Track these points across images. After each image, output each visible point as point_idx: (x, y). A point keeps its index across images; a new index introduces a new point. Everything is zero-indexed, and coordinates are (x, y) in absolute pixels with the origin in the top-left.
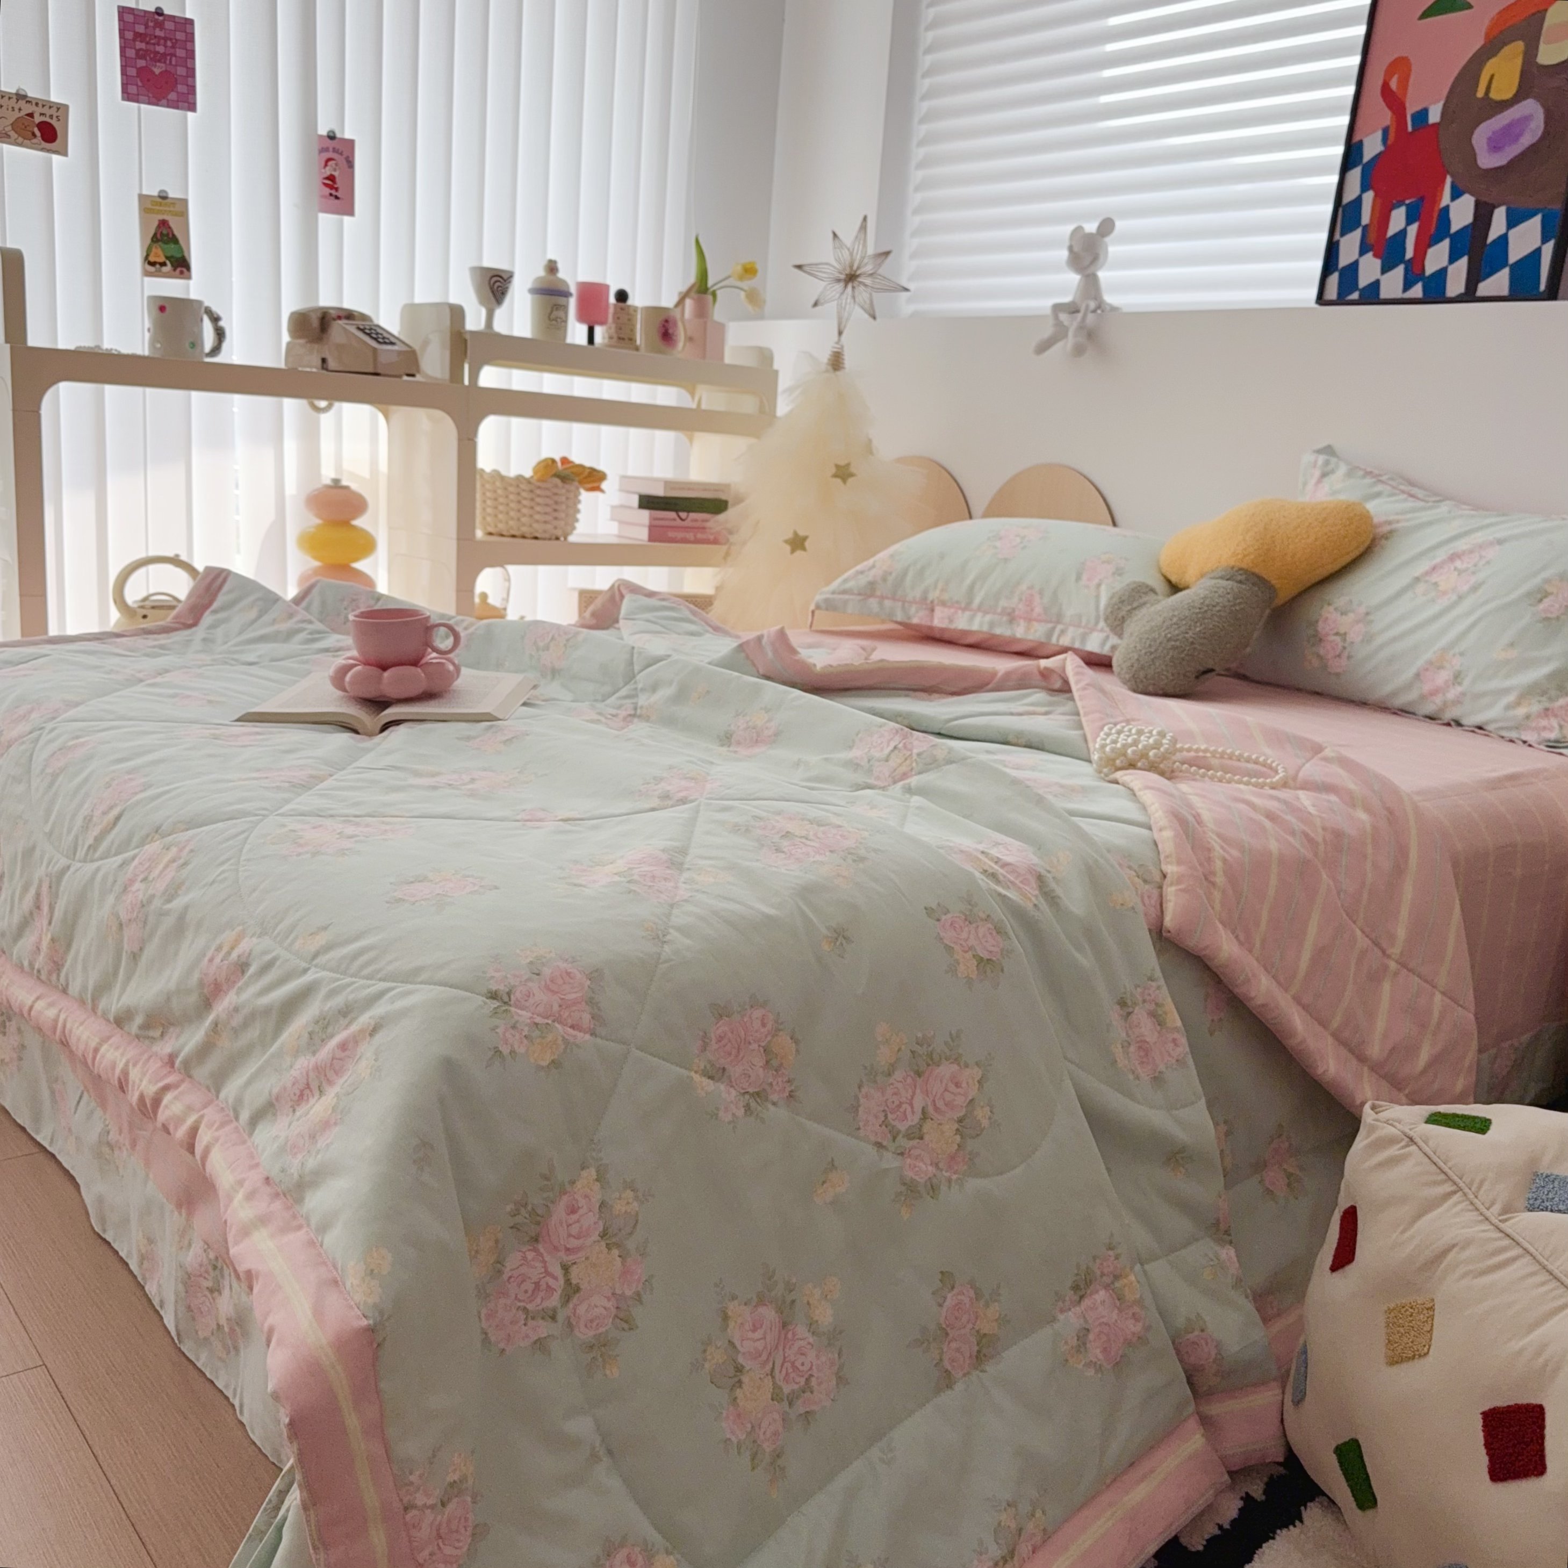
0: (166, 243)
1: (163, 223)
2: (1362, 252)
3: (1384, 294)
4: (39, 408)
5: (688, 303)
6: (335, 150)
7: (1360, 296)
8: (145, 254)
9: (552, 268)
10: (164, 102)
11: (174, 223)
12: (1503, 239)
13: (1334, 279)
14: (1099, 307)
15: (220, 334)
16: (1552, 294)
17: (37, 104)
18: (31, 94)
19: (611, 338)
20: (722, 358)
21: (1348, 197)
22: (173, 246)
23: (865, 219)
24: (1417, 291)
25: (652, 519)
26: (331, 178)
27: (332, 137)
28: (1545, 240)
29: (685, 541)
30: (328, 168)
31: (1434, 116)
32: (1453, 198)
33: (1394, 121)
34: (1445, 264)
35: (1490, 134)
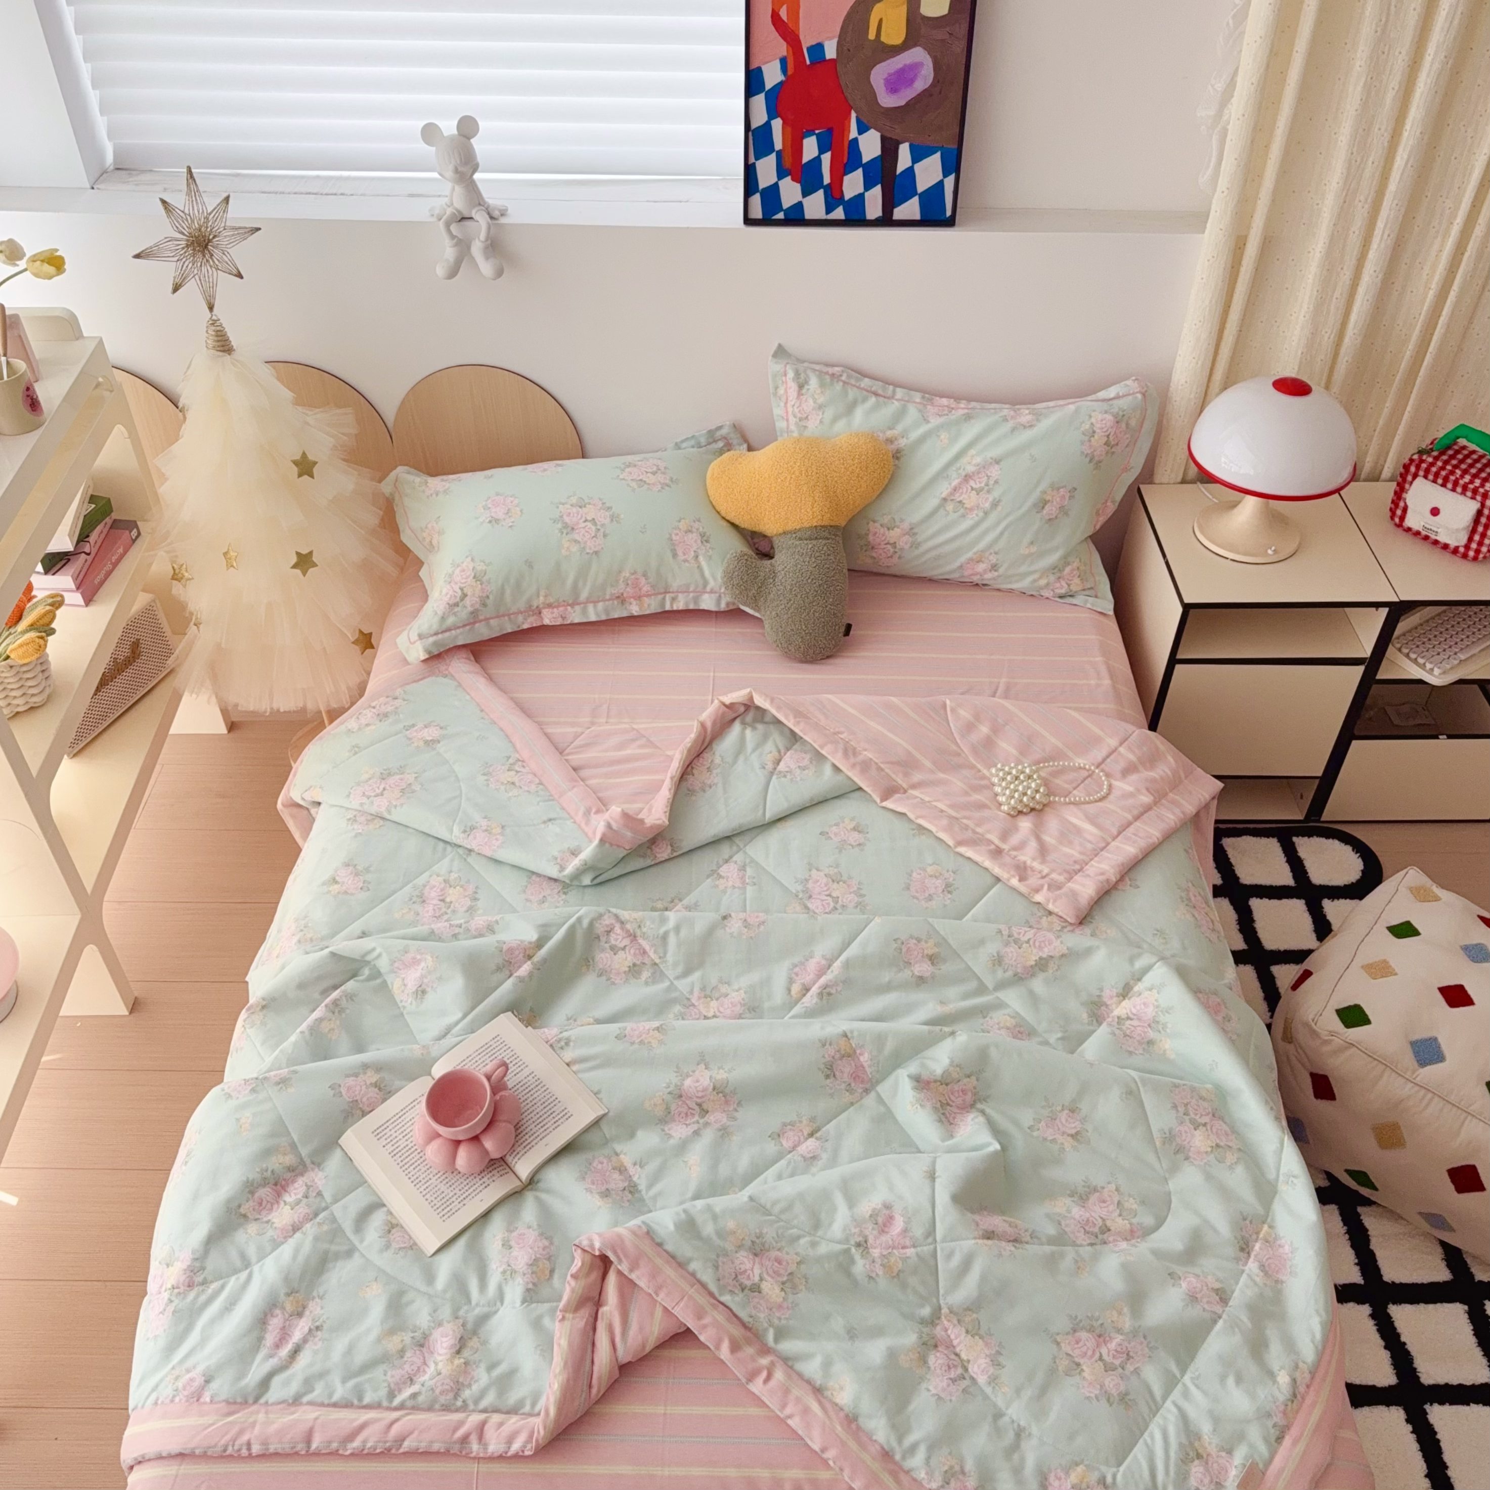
2: (780, 176)
3: (808, 215)
7: (785, 217)
12: (910, 172)
13: (756, 200)
21: (757, 123)
24: (839, 213)
25: (74, 578)
28: (945, 175)
32: (861, 131)
33: (791, 52)
34: (861, 190)
35: (886, 76)
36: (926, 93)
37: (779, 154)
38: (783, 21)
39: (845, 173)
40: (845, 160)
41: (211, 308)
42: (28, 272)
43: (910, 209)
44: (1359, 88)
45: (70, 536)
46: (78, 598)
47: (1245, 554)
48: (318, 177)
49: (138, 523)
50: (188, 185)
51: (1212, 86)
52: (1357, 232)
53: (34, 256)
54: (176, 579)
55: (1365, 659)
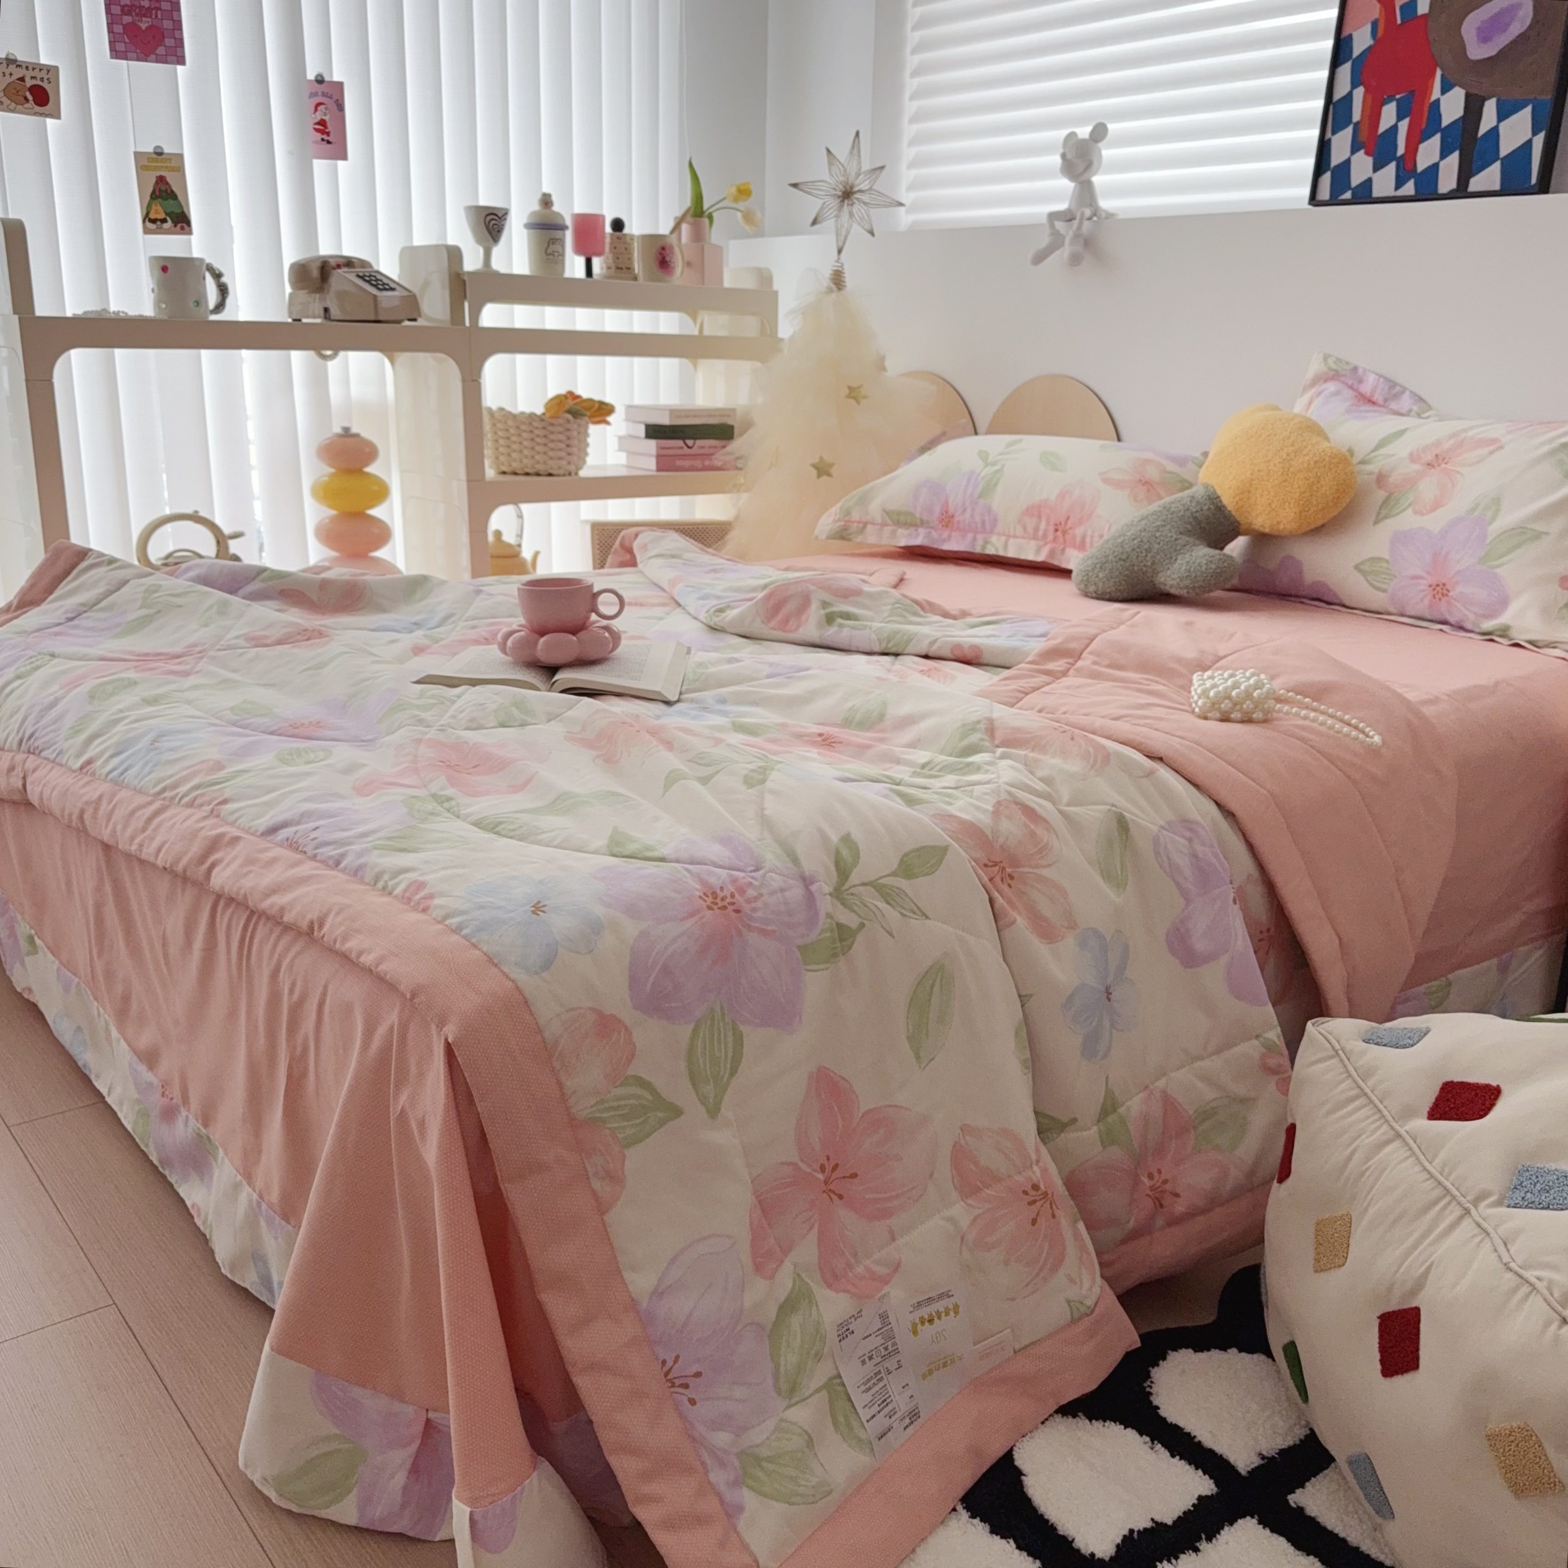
0: (166, 199)
1: (161, 180)
2: (1354, 150)
3: (1376, 193)
4: (51, 377)
5: (685, 227)
6: (324, 94)
7: (1353, 194)
8: (145, 212)
9: (546, 201)
10: (153, 57)
11: (170, 178)
12: (1494, 132)
13: (1326, 178)
14: (1095, 215)
15: (223, 290)
16: (1544, 187)
17: (27, 68)
18: (22, 56)
19: (609, 268)
20: (722, 283)
21: (1339, 94)
22: (172, 202)
23: (857, 134)
24: (1409, 188)
25: (659, 448)
26: (322, 123)
27: (320, 80)
28: (1535, 132)
29: (692, 469)
30: (317, 113)
31: (1423, 6)
34: (1436, 158)
35: (1479, 24)
36: (1523, 37)
41: (840, 252)
43: (1490, 177)
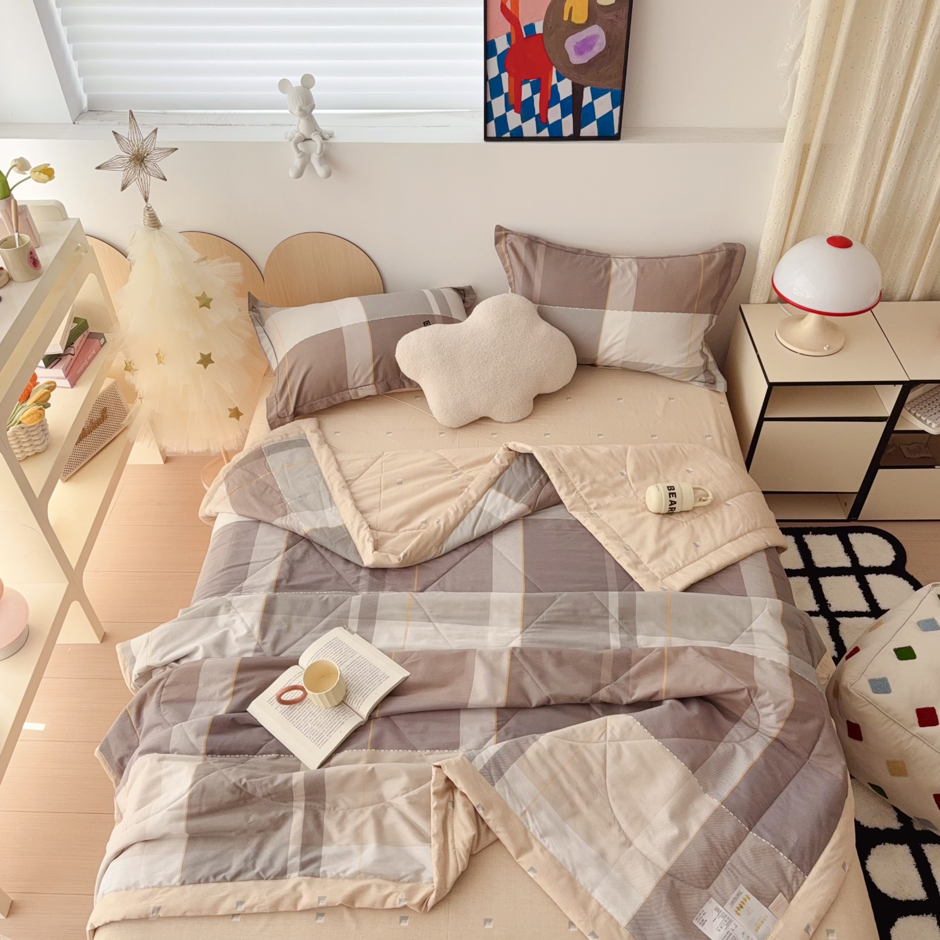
2: (507, 109)
3: (525, 134)
7: (510, 136)
13: (492, 125)
16: (619, 135)
21: (492, 76)
24: (545, 133)
25: (64, 371)
28: (614, 107)
32: (559, 80)
33: (514, 31)
34: (560, 118)
35: (575, 44)
36: (601, 55)
37: (507, 95)
38: (508, 10)
39: (549, 107)
40: (549, 99)
41: (146, 200)
42: (31, 179)
43: (591, 129)
44: (885, 47)
45: (61, 344)
46: (66, 383)
47: (808, 350)
48: (215, 114)
49: (105, 334)
50: (130, 121)
51: (788, 47)
52: (883, 140)
53: (35, 168)
54: (127, 370)
55: (887, 418)
